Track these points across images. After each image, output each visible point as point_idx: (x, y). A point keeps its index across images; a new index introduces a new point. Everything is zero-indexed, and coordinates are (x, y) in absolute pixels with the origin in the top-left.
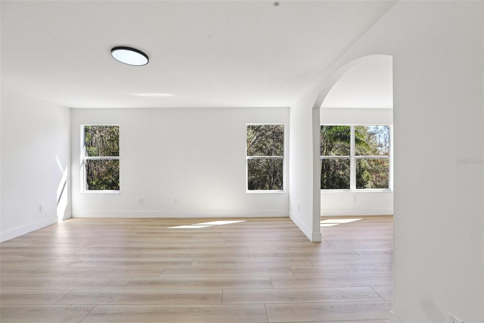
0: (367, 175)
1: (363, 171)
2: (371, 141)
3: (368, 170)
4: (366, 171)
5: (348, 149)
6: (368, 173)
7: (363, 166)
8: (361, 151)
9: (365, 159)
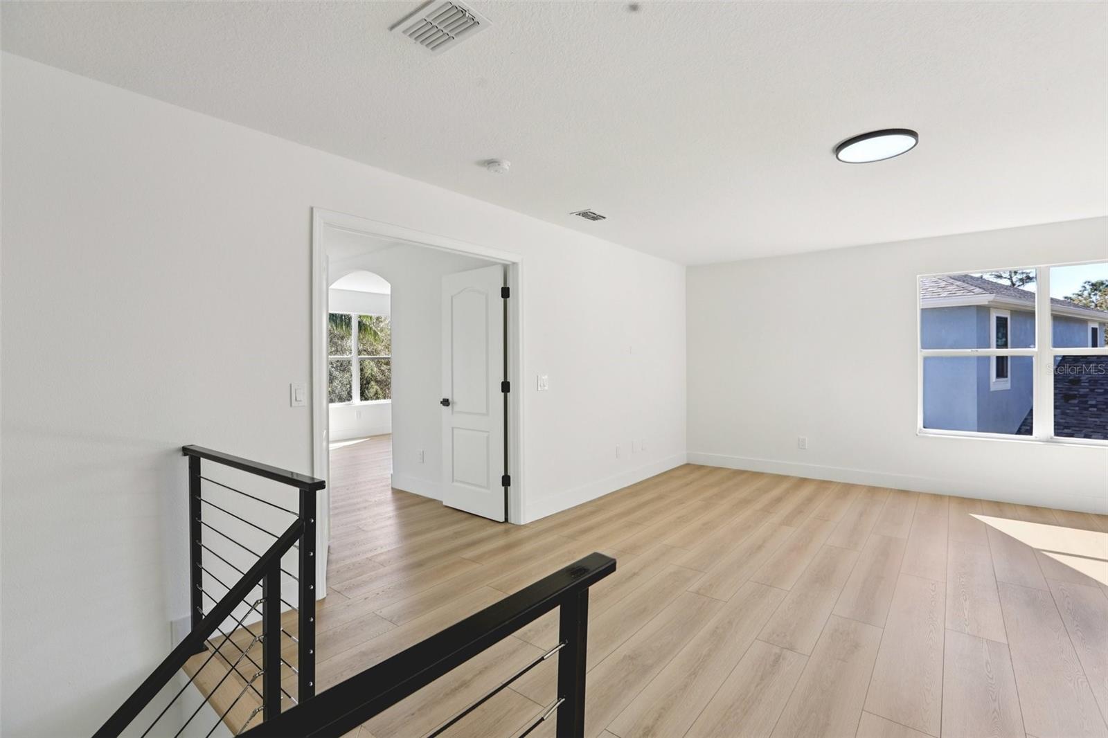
0: (374, 390)
1: (369, 383)
2: (382, 325)
3: (377, 382)
4: (373, 383)
5: (338, 339)
6: (376, 387)
7: (368, 372)
8: (364, 345)
9: (373, 360)
